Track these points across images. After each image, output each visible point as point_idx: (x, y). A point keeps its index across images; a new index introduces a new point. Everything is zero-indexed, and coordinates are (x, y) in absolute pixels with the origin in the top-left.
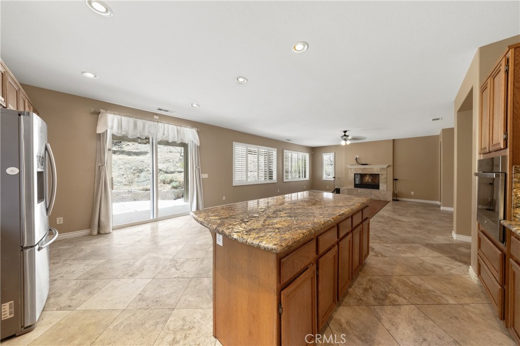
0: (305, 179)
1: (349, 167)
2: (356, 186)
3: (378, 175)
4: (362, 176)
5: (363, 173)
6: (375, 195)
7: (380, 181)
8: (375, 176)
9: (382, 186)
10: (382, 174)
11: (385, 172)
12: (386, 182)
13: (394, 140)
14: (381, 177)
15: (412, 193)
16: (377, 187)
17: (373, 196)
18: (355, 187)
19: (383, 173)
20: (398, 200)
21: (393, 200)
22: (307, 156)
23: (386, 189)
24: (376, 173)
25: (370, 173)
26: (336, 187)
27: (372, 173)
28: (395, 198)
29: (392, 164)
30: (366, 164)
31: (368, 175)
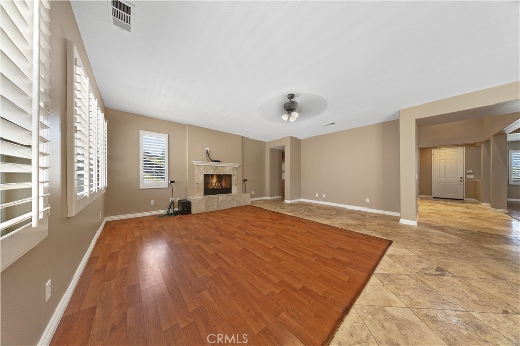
1: (196, 163)
3: (230, 175)
7: (232, 183)
8: (226, 177)
9: (234, 189)
11: (236, 173)
12: (237, 184)
13: (242, 137)
14: (233, 178)
15: (253, 193)
18: (204, 195)
19: (234, 174)
23: (237, 192)
24: (229, 173)
29: (242, 163)
30: (219, 162)
31: (215, 176)
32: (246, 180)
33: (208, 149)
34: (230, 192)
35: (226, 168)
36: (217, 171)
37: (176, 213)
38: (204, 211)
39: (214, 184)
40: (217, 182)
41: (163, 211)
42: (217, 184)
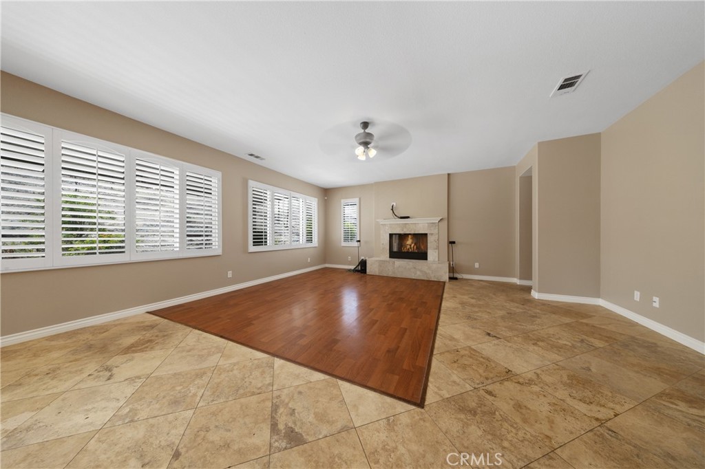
0: (309, 245)
1: (382, 222)
2: (393, 255)
3: (426, 235)
4: (402, 237)
5: (402, 232)
6: (421, 271)
7: (429, 245)
8: (421, 238)
9: (432, 255)
10: (432, 234)
11: (436, 231)
12: (438, 248)
13: (449, 174)
14: (430, 239)
15: (477, 265)
16: (423, 256)
17: (418, 273)
18: (390, 257)
19: (432, 232)
20: (456, 279)
21: (450, 278)
22: (314, 203)
23: (437, 259)
24: (423, 232)
25: (413, 232)
26: (363, 258)
27: (416, 232)
28: (452, 276)
29: (446, 216)
30: (408, 217)
31: (410, 236)
32: (454, 243)
33: (395, 204)
34: (426, 259)
35: (418, 225)
36: (405, 230)
37: (358, 271)
38: (377, 274)
39: (408, 247)
40: (412, 243)
41: (352, 267)
42: (412, 246)
